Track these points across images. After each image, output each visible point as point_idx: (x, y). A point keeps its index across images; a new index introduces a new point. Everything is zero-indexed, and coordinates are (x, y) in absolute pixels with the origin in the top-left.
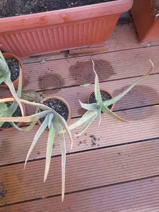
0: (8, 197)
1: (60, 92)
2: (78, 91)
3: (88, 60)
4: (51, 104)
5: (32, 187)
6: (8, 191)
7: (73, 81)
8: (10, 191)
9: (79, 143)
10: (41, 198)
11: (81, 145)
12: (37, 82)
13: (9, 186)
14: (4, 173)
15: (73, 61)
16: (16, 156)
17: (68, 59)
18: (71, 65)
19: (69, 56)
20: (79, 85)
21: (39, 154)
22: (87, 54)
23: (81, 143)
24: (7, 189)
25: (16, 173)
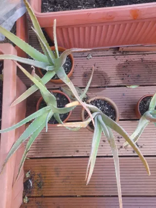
0: (44, 189)
1: (104, 91)
2: (124, 92)
3: (138, 60)
4: (98, 104)
5: (68, 183)
6: (45, 184)
7: (119, 80)
8: (47, 184)
9: (119, 147)
10: (76, 196)
11: (121, 149)
12: (82, 78)
13: (46, 178)
14: (42, 165)
15: (122, 59)
16: (55, 151)
17: (117, 57)
18: (118, 63)
19: (118, 54)
20: (125, 86)
21: (77, 151)
22: (138, 52)
23: (121, 147)
24: (44, 181)
25: (54, 167)
